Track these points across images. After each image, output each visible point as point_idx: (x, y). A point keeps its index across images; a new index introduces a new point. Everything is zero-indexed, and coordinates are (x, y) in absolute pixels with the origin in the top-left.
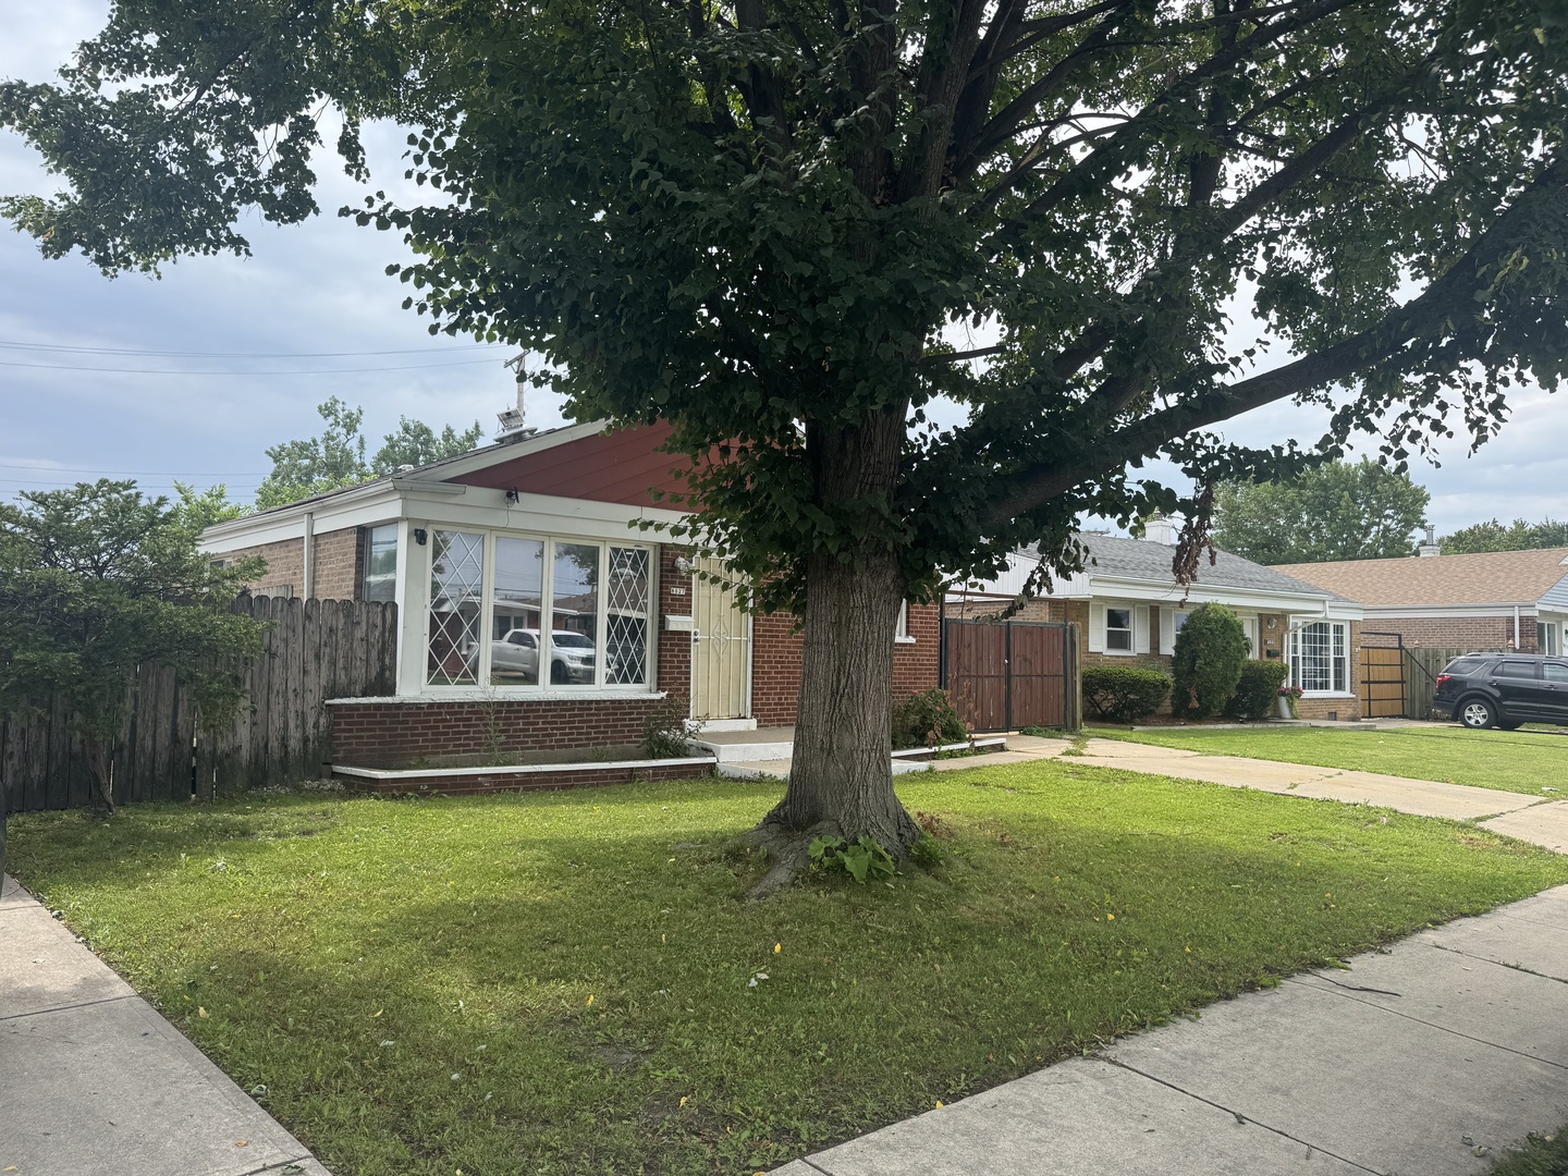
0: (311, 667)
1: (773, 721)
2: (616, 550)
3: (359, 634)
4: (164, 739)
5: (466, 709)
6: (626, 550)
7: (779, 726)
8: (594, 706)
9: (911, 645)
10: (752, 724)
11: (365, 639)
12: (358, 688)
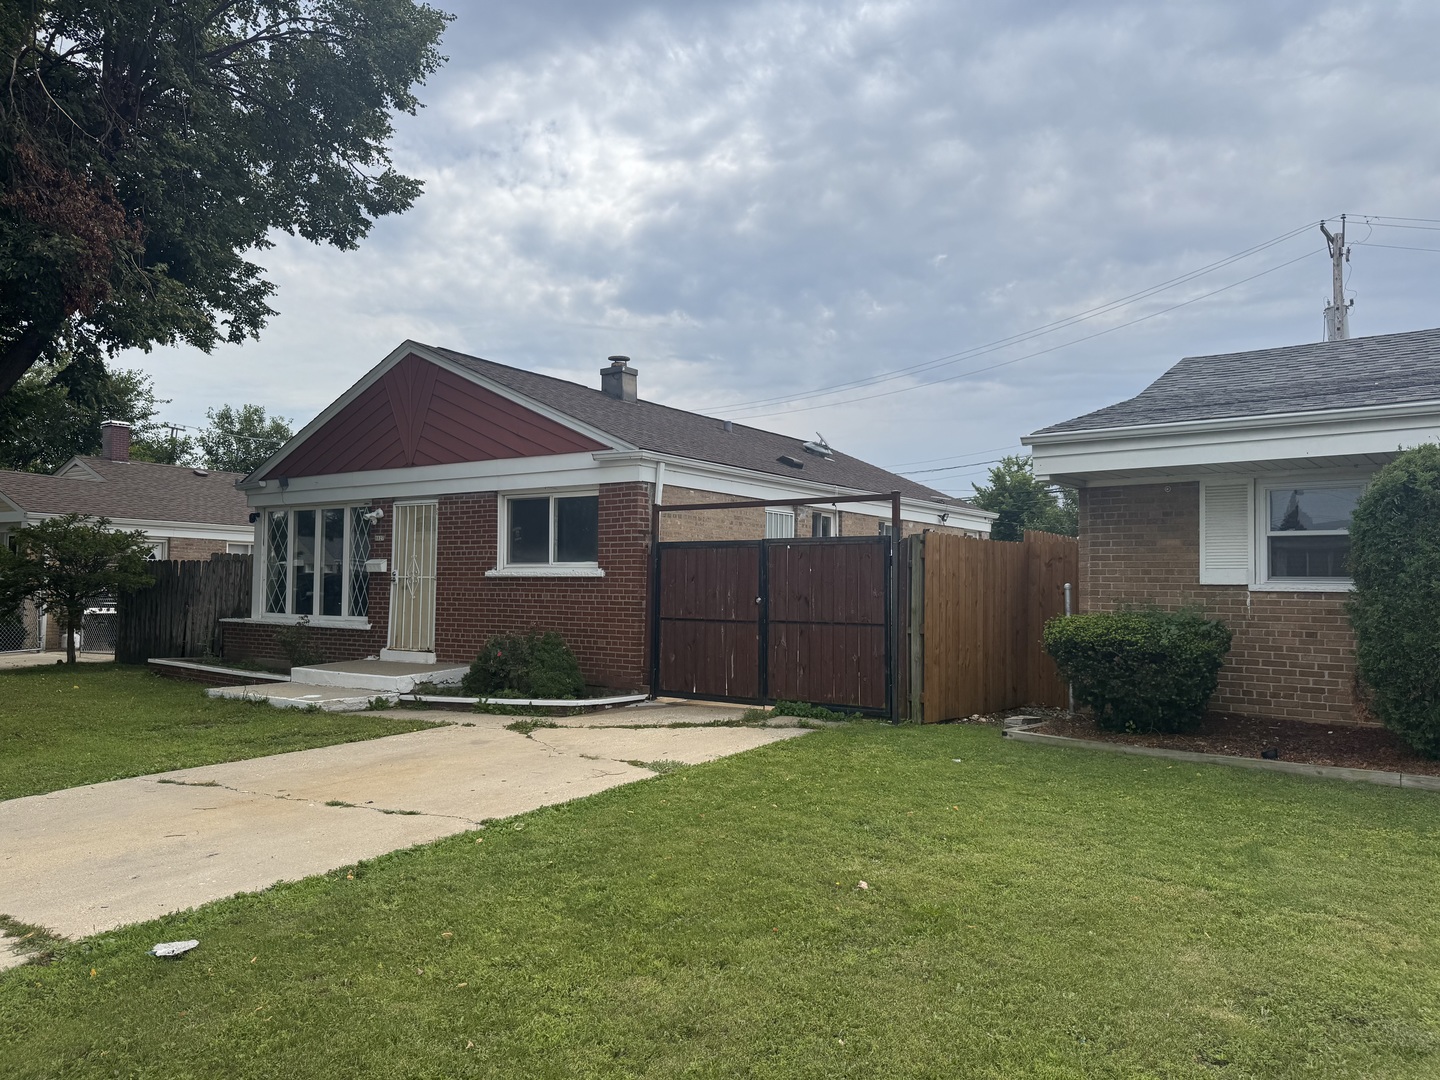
0: (213, 600)
1: (451, 656)
2: (354, 510)
3: (231, 581)
4: (168, 637)
5: (270, 629)
6: (361, 508)
7: (456, 662)
8: (328, 632)
9: (599, 578)
10: (432, 658)
11: (233, 584)
12: (230, 612)
